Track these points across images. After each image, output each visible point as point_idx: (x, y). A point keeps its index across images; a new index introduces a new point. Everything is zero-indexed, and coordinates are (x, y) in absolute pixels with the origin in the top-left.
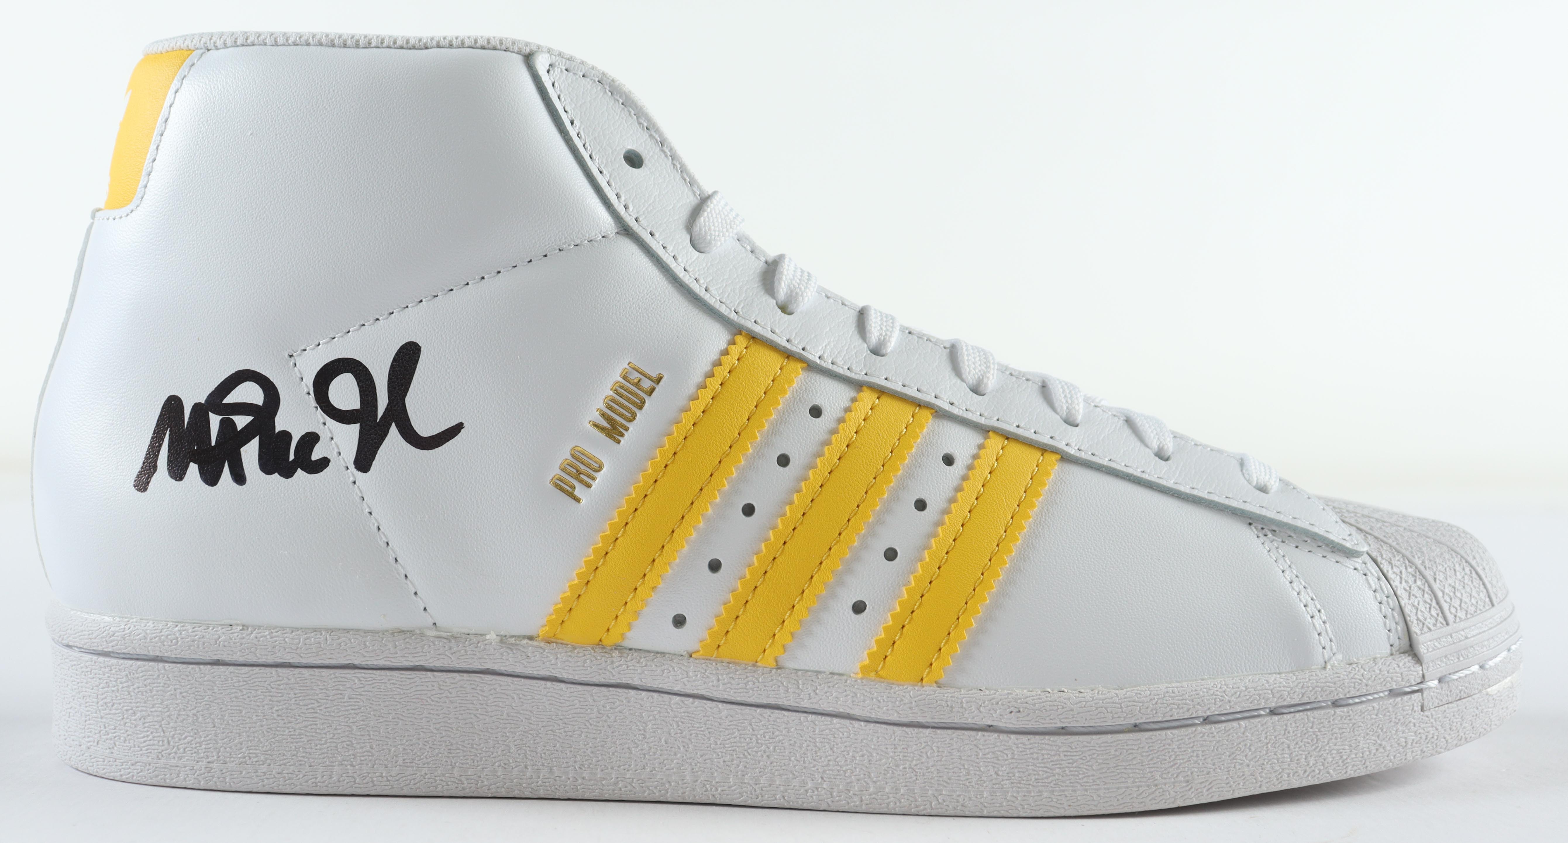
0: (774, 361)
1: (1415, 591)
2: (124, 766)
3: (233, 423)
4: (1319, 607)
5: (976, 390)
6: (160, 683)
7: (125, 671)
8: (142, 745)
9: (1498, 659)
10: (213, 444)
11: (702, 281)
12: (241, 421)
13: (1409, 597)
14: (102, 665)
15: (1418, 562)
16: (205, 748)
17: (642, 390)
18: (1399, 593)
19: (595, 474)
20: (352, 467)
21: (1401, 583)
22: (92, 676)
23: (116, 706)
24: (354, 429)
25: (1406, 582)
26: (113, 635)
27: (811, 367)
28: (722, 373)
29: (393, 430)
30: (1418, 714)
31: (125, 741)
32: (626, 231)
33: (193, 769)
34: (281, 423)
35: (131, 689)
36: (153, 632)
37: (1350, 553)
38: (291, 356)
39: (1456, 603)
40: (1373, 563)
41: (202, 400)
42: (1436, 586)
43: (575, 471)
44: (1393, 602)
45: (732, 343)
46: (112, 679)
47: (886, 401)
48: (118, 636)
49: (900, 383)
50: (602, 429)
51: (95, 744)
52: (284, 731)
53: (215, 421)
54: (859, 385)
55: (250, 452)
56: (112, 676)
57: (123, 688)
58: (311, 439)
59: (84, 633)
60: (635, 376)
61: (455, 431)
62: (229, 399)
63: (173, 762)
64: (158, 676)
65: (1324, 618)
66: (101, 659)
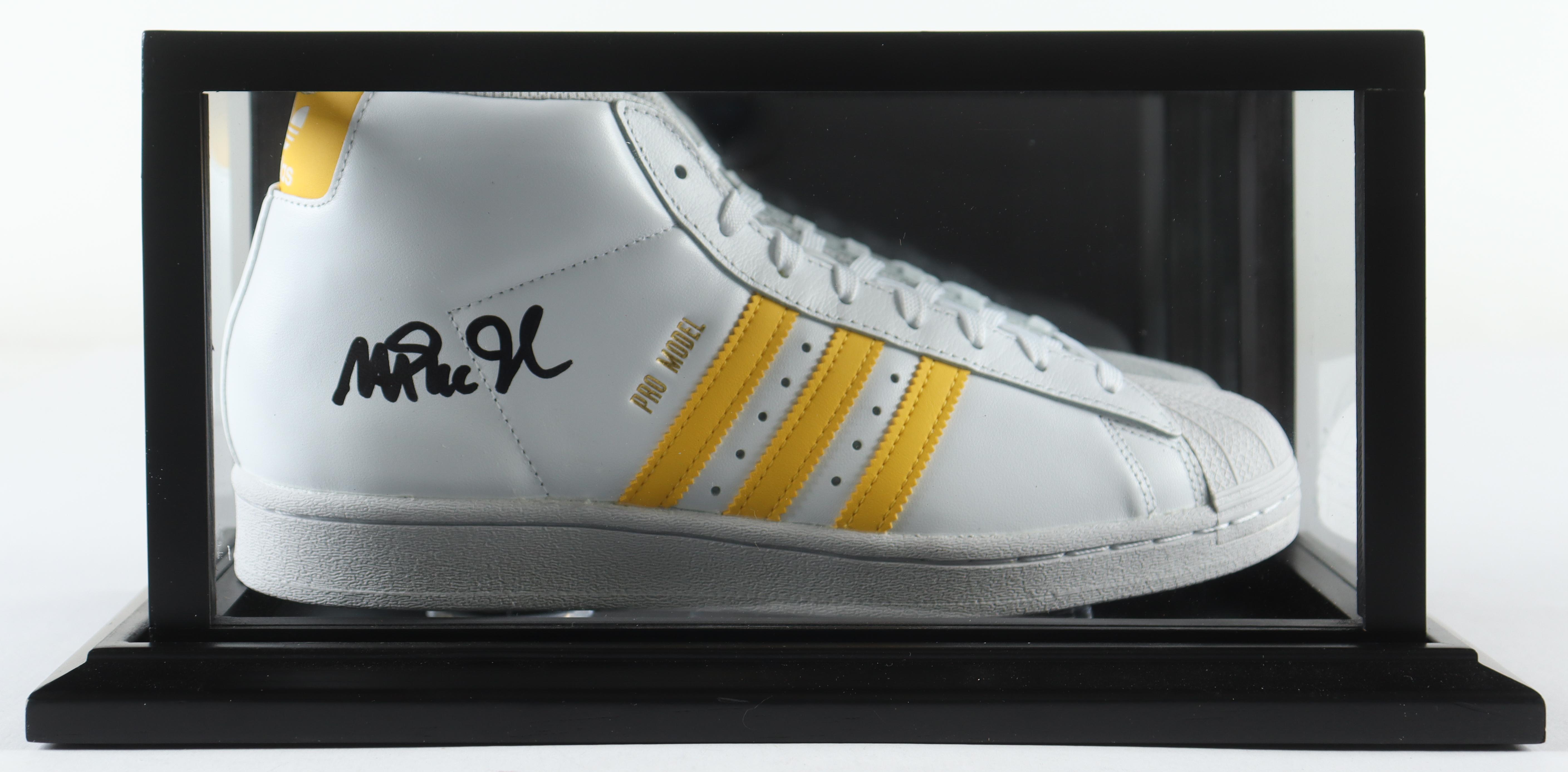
0: (779, 312)
1: (1214, 461)
2: (319, 595)
3: (406, 358)
4: (1145, 475)
5: (913, 325)
6: (351, 537)
7: (324, 529)
8: (335, 580)
9: (1274, 506)
10: (392, 371)
11: (728, 258)
12: (413, 357)
13: (1210, 465)
14: (305, 525)
15: (1218, 439)
16: (383, 582)
17: (692, 337)
18: (1203, 463)
19: (661, 394)
20: (494, 391)
21: (1205, 455)
22: (295, 532)
23: (314, 553)
24: (496, 365)
25: (1209, 455)
26: (317, 505)
27: (802, 315)
28: (744, 323)
29: (524, 366)
30: (1214, 547)
31: (321, 577)
32: (678, 224)
33: (374, 596)
34: (443, 358)
35: (328, 541)
36: (349, 502)
37: (1168, 436)
38: (450, 313)
39: (1244, 468)
40: (1185, 442)
41: (383, 341)
42: (1230, 457)
43: (646, 391)
44: (1198, 470)
45: (750, 301)
46: (313, 535)
47: (853, 337)
48: (321, 505)
49: (861, 324)
50: (666, 363)
51: (295, 579)
52: (441, 568)
53: (392, 356)
54: (836, 327)
55: (420, 379)
56: (313, 532)
57: (321, 540)
58: (464, 371)
59: (292, 502)
60: (688, 326)
61: (565, 366)
62: (404, 341)
63: (359, 591)
64: (351, 532)
65: (1149, 483)
66: (305, 520)
